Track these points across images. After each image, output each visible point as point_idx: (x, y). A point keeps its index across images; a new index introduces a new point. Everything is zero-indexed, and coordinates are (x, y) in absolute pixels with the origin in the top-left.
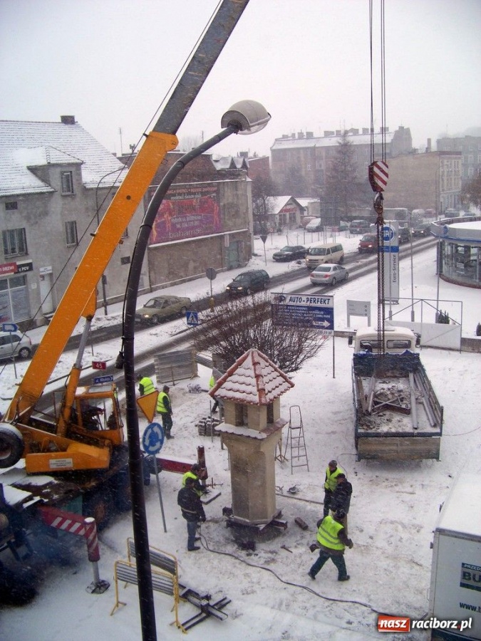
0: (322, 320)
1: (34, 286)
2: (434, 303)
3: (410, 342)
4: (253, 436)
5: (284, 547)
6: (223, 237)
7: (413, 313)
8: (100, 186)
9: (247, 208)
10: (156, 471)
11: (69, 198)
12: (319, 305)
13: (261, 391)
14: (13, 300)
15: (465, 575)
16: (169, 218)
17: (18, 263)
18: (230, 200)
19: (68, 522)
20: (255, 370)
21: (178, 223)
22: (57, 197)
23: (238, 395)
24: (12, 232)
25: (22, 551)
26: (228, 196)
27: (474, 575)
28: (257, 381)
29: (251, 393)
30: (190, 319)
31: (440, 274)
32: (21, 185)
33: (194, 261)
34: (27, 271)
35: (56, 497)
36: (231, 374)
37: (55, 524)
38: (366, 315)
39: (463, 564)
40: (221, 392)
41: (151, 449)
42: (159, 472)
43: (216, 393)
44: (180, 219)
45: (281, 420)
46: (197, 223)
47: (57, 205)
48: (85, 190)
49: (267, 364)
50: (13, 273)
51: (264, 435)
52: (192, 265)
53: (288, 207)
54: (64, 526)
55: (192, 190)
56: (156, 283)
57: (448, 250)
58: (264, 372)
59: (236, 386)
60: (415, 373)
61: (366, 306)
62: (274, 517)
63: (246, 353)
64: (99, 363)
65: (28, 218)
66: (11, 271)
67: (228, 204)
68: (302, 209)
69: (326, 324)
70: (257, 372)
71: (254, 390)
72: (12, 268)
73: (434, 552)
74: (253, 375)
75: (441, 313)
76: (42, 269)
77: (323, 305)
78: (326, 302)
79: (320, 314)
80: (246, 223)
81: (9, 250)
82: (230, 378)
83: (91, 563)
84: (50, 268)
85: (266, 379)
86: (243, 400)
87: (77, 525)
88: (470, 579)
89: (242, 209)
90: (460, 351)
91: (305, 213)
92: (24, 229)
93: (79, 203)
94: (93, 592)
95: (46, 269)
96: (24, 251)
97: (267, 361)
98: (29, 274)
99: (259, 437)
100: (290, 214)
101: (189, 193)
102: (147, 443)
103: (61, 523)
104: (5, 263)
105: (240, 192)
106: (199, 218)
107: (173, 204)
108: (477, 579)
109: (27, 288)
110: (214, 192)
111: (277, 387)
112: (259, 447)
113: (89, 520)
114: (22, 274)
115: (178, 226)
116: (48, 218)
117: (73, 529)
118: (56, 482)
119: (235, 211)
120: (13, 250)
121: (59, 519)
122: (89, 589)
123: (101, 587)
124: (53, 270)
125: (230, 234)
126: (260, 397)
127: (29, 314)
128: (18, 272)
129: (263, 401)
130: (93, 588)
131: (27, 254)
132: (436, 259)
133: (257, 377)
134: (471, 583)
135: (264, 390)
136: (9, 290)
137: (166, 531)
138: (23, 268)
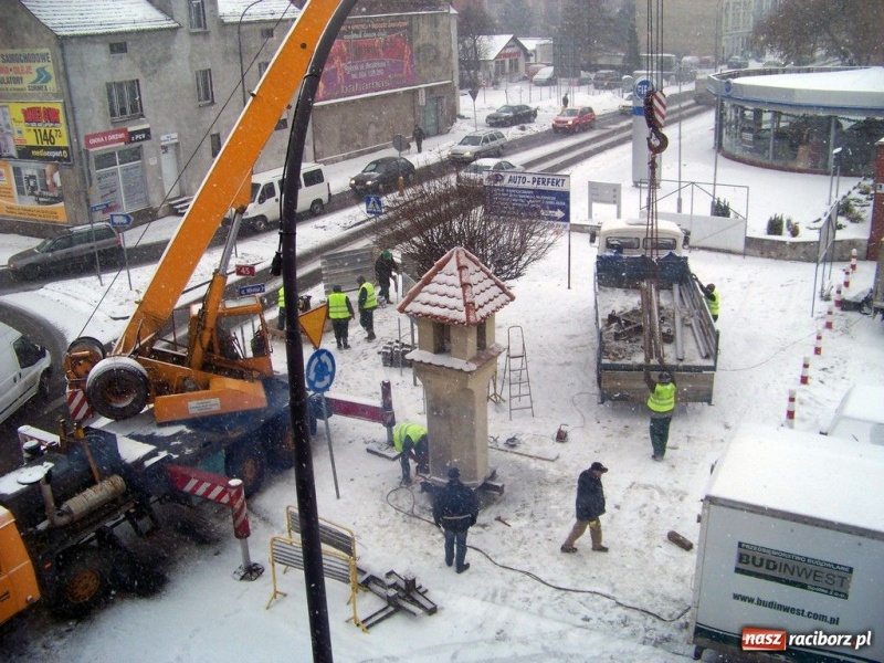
0: (554, 208)
1: (152, 162)
2: (710, 189)
3: (675, 240)
4: (457, 367)
5: (499, 519)
6: (415, 92)
7: (680, 202)
8: (244, 19)
9: (451, 51)
10: (325, 415)
11: (201, 38)
12: (550, 187)
13: (469, 306)
14: (124, 182)
15: (741, 558)
16: (342, 65)
17: (130, 129)
18: (427, 40)
19: (206, 485)
20: (461, 277)
21: (353, 72)
22: (182, 34)
23: (437, 311)
24: (120, 85)
25: (145, 523)
26: (424, 35)
27: (754, 558)
28: (464, 292)
29: (455, 308)
30: (371, 205)
31: (719, 147)
32: (131, 18)
33: (377, 126)
34: (143, 139)
35: (188, 451)
36: (428, 282)
37: (188, 488)
38: (614, 202)
39: (740, 544)
40: (414, 307)
41: (319, 385)
42: (330, 415)
43: (407, 309)
44: (356, 68)
45: (497, 345)
46: (380, 72)
47: (182, 45)
48: (223, 25)
49: (478, 268)
50: (123, 144)
51: (473, 367)
52: (372, 130)
53: (509, 51)
54: (201, 490)
55: (374, 26)
56: (323, 156)
57: (730, 115)
58: (473, 279)
59: (435, 299)
60: (681, 284)
61: (615, 190)
62: (486, 479)
63: (448, 253)
64: (245, 267)
65: (142, 65)
66: (120, 140)
67: (424, 45)
68: (527, 55)
69: (559, 214)
70: (464, 280)
71: (460, 304)
72: (121, 136)
73: (702, 528)
74: (458, 283)
75: (719, 202)
76: (163, 138)
77: (555, 188)
78: (560, 183)
79: (551, 200)
80: (448, 72)
81: (117, 111)
82: (426, 288)
83: (238, 540)
84: (175, 135)
85: (476, 289)
86: (444, 318)
87: (219, 490)
88: (747, 563)
89: (444, 52)
90: (744, 254)
91: (532, 60)
92: (138, 81)
93: (213, 44)
94: (243, 578)
95: (172, 137)
96: (137, 111)
97: (478, 265)
98: (146, 144)
99: (466, 369)
100: (510, 61)
101: (370, 30)
102: (312, 376)
103: (197, 486)
104: (111, 128)
105: (440, 29)
106: (384, 65)
107: (347, 44)
108: (758, 562)
109: (143, 165)
110: (405, 28)
111: (491, 300)
112: (466, 381)
113: (235, 482)
114: (137, 144)
115: (354, 76)
116: (171, 65)
117: (213, 495)
118: (188, 431)
119: (434, 56)
120: (123, 111)
121: (193, 482)
122: (236, 576)
123: (252, 572)
124: (179, 138)
125: (426, 88)
126: (468, 314)
127: (147, 199)
128: (131, 142)
129: (472, 318)
130: (242, 574)
131: (142, 116)
132: (713, 126)
133: (464, 286)
134: (750, 567)
135: (474, 304)
136: (118, 166)
137: (338, 497)
138: (137, 137)
